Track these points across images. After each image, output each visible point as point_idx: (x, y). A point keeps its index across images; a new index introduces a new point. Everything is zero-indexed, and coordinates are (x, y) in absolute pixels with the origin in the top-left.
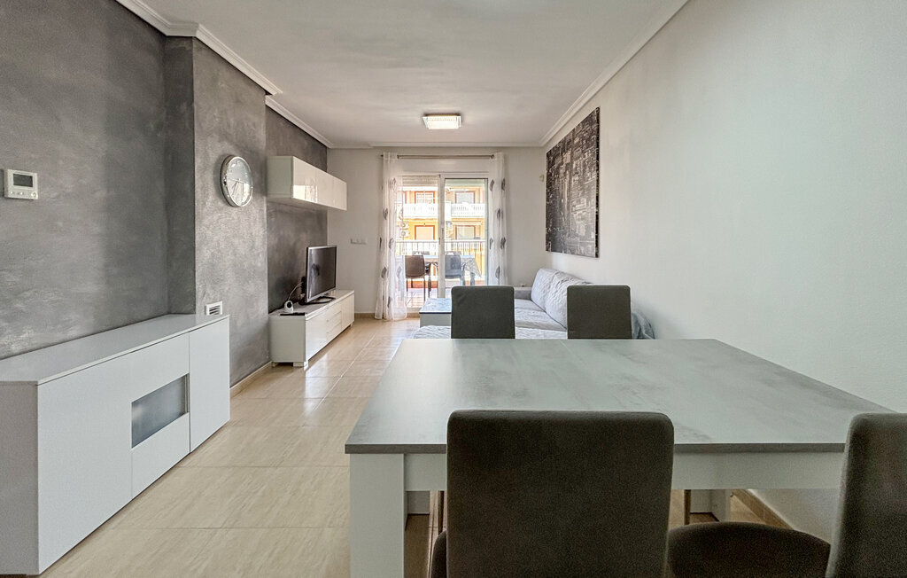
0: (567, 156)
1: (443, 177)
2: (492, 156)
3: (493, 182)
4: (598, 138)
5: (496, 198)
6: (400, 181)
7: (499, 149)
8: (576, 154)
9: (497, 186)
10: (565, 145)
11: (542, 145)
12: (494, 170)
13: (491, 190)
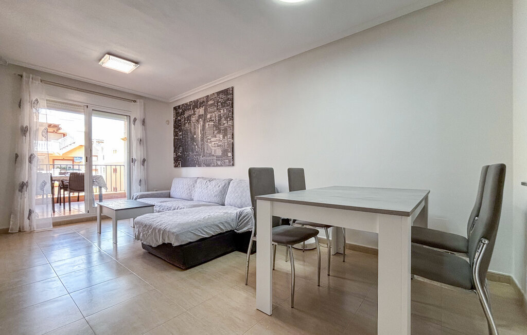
0: (201, 111)
1: (90, 108)
2: (135, 101)
3: (135, 120)
4: (233, 103)
5: (138, 131)
6: (42, 102)
7: (140, 97)
8: (210, 110)
9: (138, 123)
10: (196, 104)
11: (171, 101)
12: (137, 111)
13: (134, 124)
